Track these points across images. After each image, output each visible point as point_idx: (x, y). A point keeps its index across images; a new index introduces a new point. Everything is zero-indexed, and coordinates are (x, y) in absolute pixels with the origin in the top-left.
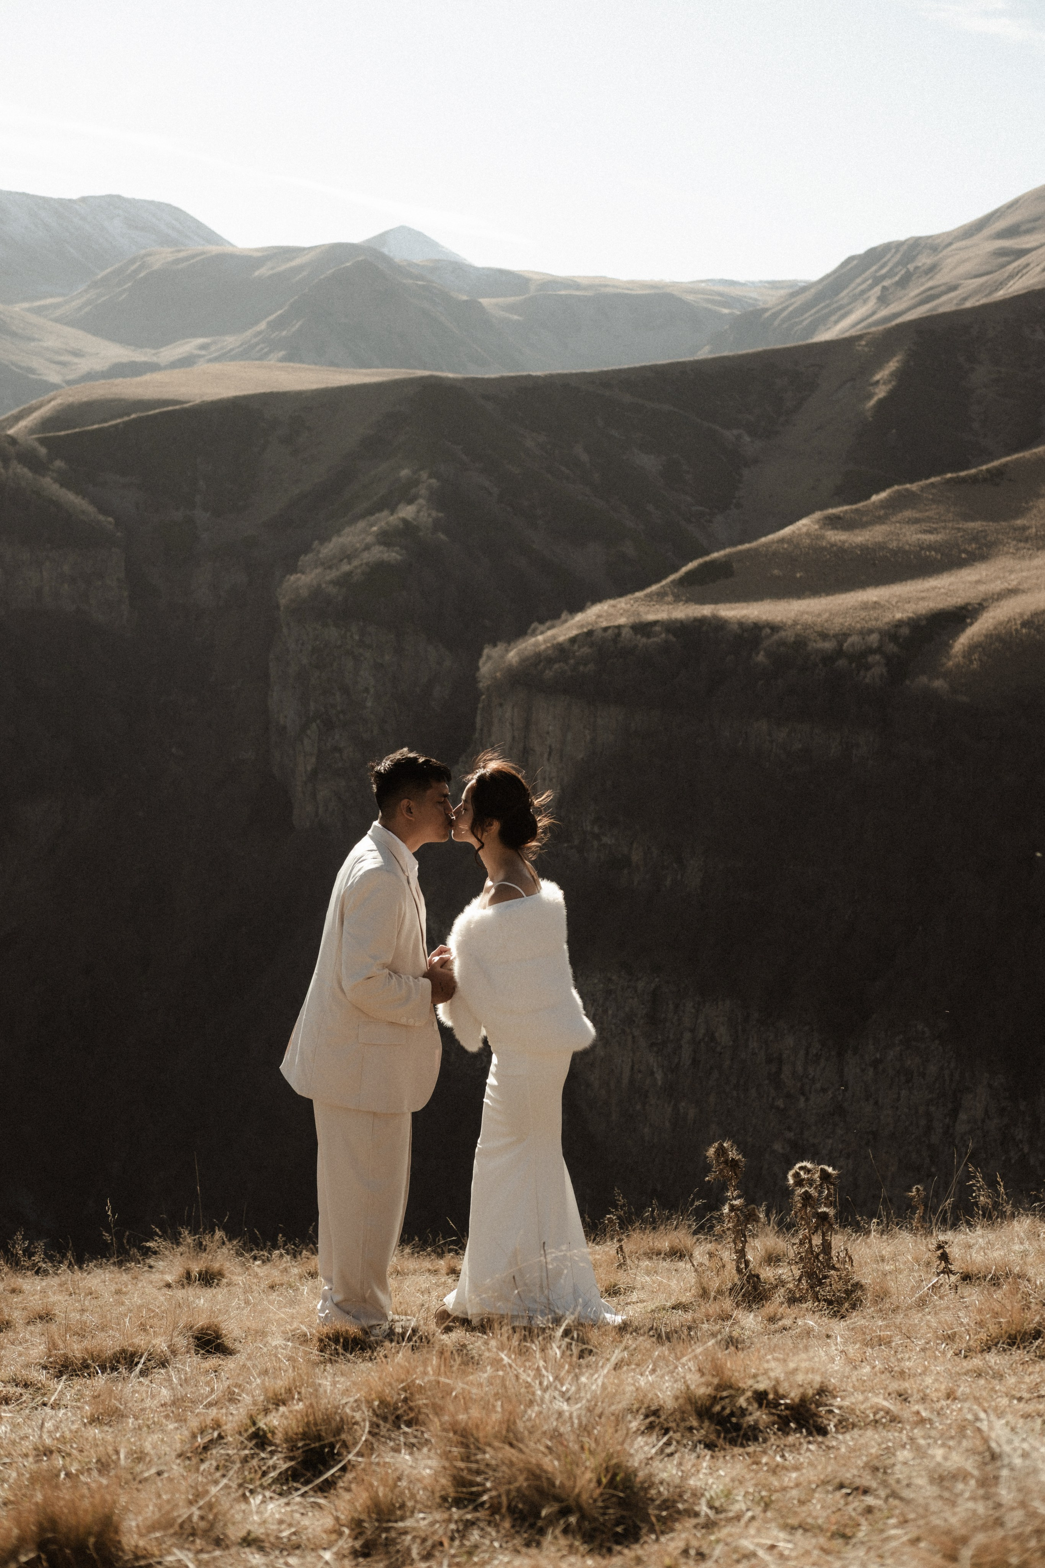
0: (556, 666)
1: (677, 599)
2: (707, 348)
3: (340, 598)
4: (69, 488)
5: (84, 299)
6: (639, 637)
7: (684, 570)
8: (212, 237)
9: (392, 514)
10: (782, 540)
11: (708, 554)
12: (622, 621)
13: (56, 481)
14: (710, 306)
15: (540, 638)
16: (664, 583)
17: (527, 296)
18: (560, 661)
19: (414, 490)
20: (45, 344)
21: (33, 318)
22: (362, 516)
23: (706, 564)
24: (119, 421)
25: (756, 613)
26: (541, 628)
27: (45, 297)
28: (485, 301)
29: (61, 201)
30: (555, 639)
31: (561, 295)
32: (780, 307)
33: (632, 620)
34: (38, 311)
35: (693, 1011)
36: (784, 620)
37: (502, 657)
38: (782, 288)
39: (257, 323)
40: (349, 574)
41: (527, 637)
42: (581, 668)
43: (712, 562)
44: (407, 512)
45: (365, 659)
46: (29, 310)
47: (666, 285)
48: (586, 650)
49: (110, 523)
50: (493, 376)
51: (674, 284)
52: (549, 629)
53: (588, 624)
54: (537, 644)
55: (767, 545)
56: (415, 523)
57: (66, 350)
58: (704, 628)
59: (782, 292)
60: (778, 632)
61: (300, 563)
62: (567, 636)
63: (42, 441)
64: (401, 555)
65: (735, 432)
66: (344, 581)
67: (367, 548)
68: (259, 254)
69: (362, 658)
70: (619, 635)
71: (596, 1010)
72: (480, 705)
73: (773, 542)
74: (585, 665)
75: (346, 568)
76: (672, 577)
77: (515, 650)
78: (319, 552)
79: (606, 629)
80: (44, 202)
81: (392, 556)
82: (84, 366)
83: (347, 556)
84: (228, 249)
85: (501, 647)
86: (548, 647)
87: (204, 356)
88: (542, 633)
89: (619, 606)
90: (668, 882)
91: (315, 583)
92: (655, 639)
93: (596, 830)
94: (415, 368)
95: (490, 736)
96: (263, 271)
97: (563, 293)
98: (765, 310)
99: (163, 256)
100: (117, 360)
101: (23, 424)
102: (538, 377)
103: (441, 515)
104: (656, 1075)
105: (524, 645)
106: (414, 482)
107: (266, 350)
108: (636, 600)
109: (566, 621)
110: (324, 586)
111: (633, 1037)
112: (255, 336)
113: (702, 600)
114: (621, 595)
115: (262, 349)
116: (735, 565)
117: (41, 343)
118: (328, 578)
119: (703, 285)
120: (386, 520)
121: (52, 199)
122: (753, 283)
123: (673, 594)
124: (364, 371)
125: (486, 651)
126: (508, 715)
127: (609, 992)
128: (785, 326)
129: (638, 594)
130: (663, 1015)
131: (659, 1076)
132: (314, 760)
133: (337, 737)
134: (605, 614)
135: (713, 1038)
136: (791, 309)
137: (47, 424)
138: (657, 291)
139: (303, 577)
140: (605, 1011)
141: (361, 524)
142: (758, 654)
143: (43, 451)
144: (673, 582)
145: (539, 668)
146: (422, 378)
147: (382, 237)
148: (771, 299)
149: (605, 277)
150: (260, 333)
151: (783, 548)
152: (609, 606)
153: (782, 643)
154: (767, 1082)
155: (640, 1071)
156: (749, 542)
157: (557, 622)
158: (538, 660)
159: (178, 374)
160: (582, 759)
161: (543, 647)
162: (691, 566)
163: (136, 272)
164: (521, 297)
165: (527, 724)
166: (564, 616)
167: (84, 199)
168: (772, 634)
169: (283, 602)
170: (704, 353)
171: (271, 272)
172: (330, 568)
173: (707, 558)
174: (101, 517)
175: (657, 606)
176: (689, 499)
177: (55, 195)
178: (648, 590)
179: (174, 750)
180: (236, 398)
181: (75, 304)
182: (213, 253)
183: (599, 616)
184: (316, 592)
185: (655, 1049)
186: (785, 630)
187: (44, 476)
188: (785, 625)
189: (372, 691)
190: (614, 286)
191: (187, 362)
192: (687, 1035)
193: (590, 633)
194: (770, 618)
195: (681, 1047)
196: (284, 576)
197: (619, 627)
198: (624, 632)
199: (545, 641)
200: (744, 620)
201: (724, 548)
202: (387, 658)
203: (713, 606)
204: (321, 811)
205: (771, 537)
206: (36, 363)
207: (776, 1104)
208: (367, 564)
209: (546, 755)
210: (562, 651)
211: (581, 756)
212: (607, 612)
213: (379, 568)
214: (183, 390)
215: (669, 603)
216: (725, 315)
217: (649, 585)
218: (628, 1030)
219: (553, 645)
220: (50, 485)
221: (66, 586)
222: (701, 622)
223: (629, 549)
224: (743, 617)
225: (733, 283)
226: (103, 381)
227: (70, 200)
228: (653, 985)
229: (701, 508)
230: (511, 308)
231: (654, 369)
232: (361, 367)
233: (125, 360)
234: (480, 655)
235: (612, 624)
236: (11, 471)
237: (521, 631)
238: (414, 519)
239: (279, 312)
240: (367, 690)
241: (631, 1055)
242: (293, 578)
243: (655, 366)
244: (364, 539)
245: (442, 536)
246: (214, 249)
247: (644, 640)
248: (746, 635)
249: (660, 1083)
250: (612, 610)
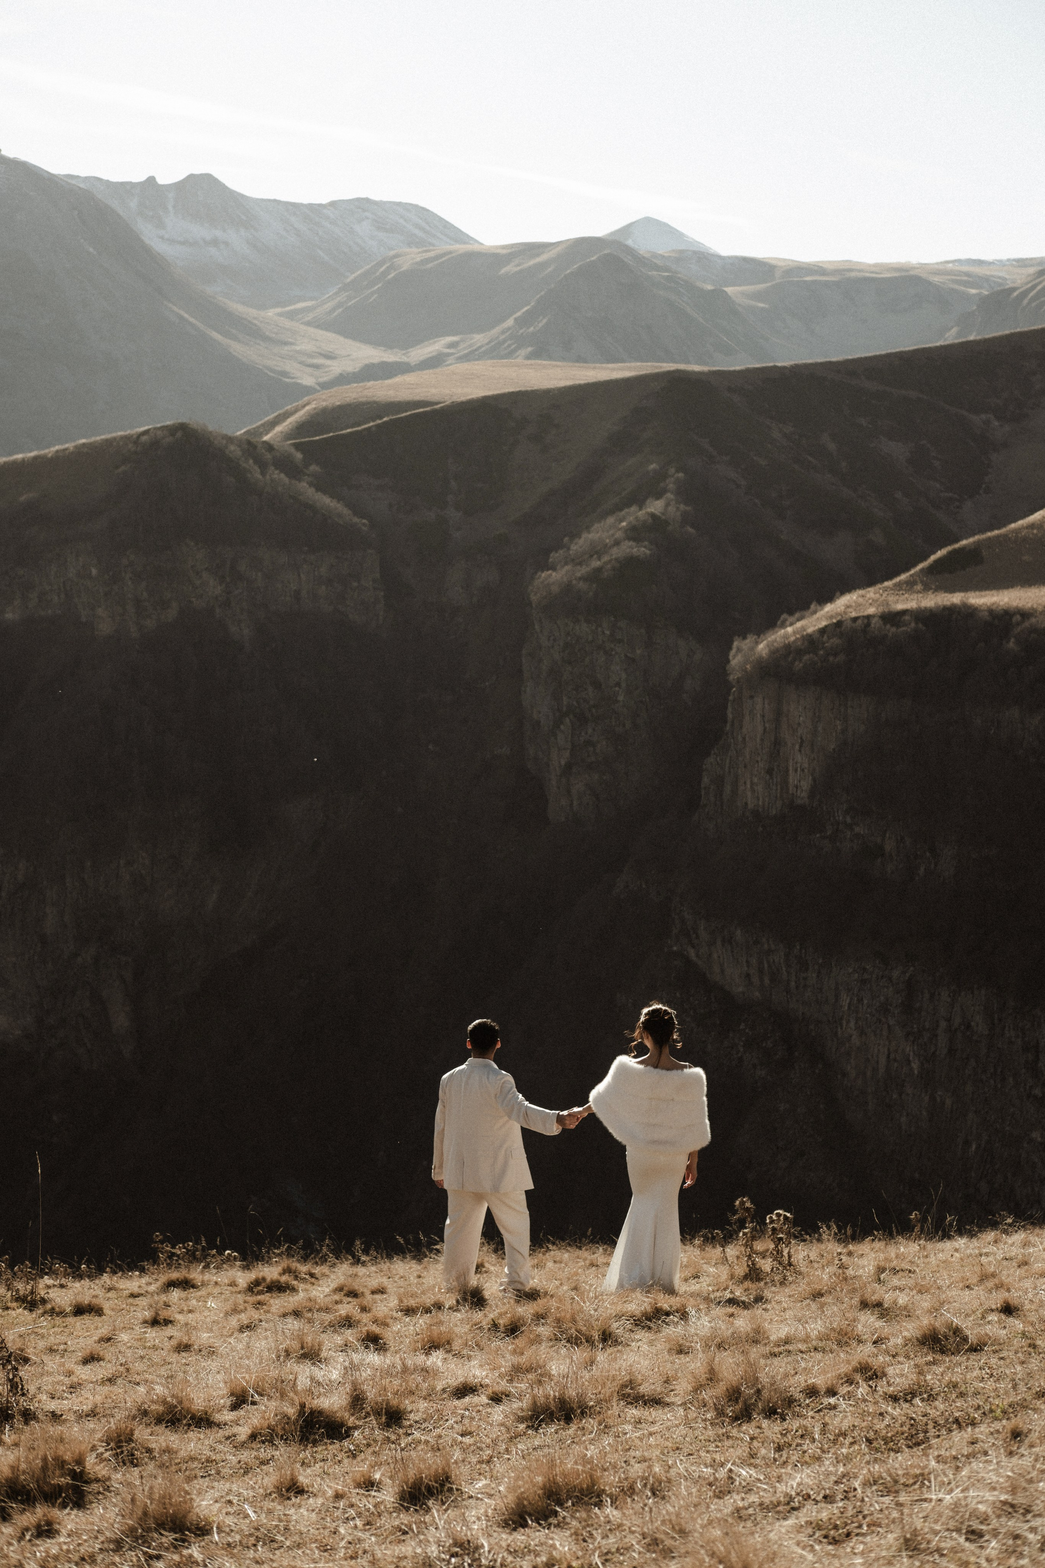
0: (806, 657)
1: (927, 588)
2: (954, 331)
3: (591, 594)
4: (325, 492)
5: (336, 301)
6: (888, 626)
7: (933, 558)
8: (460, 236)
9: (641, 509)
10: (1032, 526)
11: (957, 540)
12: (871, 611)
13: (311, 484)
14: (956, 287)
15: (790, 629)
16: (912, 572)
17: (774, 283)
18: (809, 653)
19: (662, 485)
20: (298, 348)
21: (288, 324)
22: (611, 512)
23: (955, 551)
24: (372, 424)
25: (1006, 600)
26: (791, 619)
27: (299, 301)
28: (729, 290)
29: (311, 206)
30: (805, 630)
31: (806, 281)
32: (1030, 285)
33: (881, 609)
34: (291, 315)
35: (949, 1000)
36: (1035, 606)
37: (752, 649)
38: (1031, 266)
39: (503, 319)
40: (599, 570)
41: (777, 629)
42: (831, 659)
43: (962, 549)
44: (656, 506)
45: (617, 653)
46: (280, 315)
47: (913, 268)
48: (835, 641)
49: (364, 524)
50: (738, 368)
51: (923, 266)
52: (798, 620)
53: (838, 614)
54: (786, 636)
55: (1017, 531)
56: (664, 517)
57: (321, 354)
58: (954, 616)
59: (1032, 270)
60: (1028, 618)
61: (551, 560)
62: (817, 628)
63: (297, 446)
64: (650, 550)
65: (983, 416)
66: (595, 576)
67: (617, 543)
68: (504, 252)
69: (613, 653)
70: (868, 625)
71: (851, 999)
72: (731, 698)
73: (1023, 528)
74: (836, 655)
75: (596, 564)
76: (921, 566)
77: (765, 642)
78: (569, 549)
79: (855, 619)
80: (294, 208)
81: (641, 551)
82: (336, 368)
83: (597, 551)
84: (475, 247)
85: (750, 639)
86: (797, 639)
87: (452, 354)
88: (791, 624)
89: (868, 596)
90: (922, 871)
91: (565, 579)
92: (904, 628)
93: (848, 820)
94: (663, 361)
95: (741, 728)
96: (510, 268)
97: (808, 279)
98: (1014, 289)
99: (411, 257)
100: (367, 362)
101: (278, 429)
102: (784, 368)
103: (688, 508)
104: (913, 1064)
105: (773, 637)
106: (662, 476)
107: (513, 347)
108: (886, 589)
109: (815, 612)
110: (574, 582)
111: (889, 1026)
112: (503, 332)
113: (952, 590)
114: (871, 583)
115: (509, 346)
116: (984, 553)
117: (293, 347)
118: (578, 575)
119: (951, 265)
120: (635, 515)
121: (302, 205)
122: (1000, 261)
123: (922, 582)
124: (610, 366)
125: (735, 644)
126: (759, 707)
127: (864, 982)
128: (1034, 304)
129: (886, 584)
130: (918, 1005)
131: (915, 1065)
132: (567, 754)
133: (590, 731)
134: (854, 604)
135: (968, 1027)
136: (1039, 288)
137: (302, 428)
138: (903, 274)
139: (554, 574)
140: (860, 1000)
141: (610, 520)
142: (1008, 642)
143: (299, 456)
144: (922, 570)
145: (790, 659)
146: (669, 373)
147: (626, 230)
148: (1019, 279)
149: (850, 261)
150: (509, 329)
151: (1033, 534)
152: (859, 596)
153: (1034, 630)
154: (1023, 1071)
155: (895, 1060)
156: (999, 528)
157: (807, 613)
158: (788, 651)
159: (427, 375)
160: (834, 749)
161: (792, 639)
162: (940, 554)
163: (385, 274)
164: (769, 284)
165: (778, 714)
166: (813, 606)
167: (333, 204)
168: (1023, 621)
169: (534, 598)
170: (951, 337)
171: (519, 268)
172: (580, 564)
173: (957, 546)
174: (356, 520)
175: (906, 595)
176: (938, 486)
177: (306, 201)
178: (897, 580)
179: (430, 747)
180: (485, 398)
181: (329, 305)
182: (460, 252)
183: (848, 607)
184: (567, 588)
185: (912, 1038)
186: (1036, 617)
187: (300, 480)
188: (1035, 610)
189: (624, 685)
190: (860, 271)
191: (434, 362)
192: (943, 1024)
193: (839, 624)
194: (1020, 605)
195: (936, 1036)
196: (536, 573)
197: (868, 617)
198: (874, 621)
199: (794, 633)
200: (994, 607)
201: (974, 535)
202: (638, 652)
203: (962, 594)
204: (575, 803)
205: (1021, 523)
206: (290, 367)
207: (1033, 1093)
208: (616, 559)
209: (797, 747)
210: (811, 642)
211: (832, 747)
212: (855, 602)
213: (630, 562)
214: (433, 391)
215: (919, 592)
216: (974, 295)
217: (897, 574)
218: (884, 1020)
219: (803, 636)
220: (306, 490)
221: (324, 587)
222: (951, 610)
223: (877, 537)
224: (993, 604)
225: (980, 263)
226: (355, 385)
227: (320, 205)
228: (908, 975)
229: (951, 494)
230: (757, 296)
231: (900, 355)
232: (608, 362)
233: (376, 361)
234: (730, 648)
235: (861, 614)
236: (268, 477)
237: (771, 623)
238: (663, 514)
239: (526, 309)
240: (618, 684)
241: (887, 1043)
242: (544, 575)
243: (901, 353)
244: (613, 535)
245: (690, 530)
246: (461, 248)
247: (894, 629)
248: (996, 622)
249: (916, 1072)
250: (861, 600)
